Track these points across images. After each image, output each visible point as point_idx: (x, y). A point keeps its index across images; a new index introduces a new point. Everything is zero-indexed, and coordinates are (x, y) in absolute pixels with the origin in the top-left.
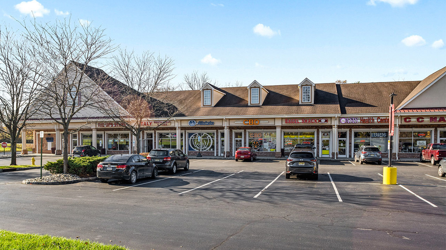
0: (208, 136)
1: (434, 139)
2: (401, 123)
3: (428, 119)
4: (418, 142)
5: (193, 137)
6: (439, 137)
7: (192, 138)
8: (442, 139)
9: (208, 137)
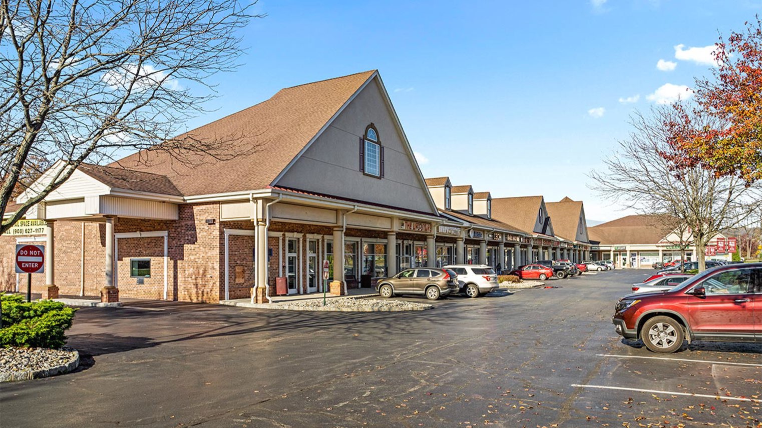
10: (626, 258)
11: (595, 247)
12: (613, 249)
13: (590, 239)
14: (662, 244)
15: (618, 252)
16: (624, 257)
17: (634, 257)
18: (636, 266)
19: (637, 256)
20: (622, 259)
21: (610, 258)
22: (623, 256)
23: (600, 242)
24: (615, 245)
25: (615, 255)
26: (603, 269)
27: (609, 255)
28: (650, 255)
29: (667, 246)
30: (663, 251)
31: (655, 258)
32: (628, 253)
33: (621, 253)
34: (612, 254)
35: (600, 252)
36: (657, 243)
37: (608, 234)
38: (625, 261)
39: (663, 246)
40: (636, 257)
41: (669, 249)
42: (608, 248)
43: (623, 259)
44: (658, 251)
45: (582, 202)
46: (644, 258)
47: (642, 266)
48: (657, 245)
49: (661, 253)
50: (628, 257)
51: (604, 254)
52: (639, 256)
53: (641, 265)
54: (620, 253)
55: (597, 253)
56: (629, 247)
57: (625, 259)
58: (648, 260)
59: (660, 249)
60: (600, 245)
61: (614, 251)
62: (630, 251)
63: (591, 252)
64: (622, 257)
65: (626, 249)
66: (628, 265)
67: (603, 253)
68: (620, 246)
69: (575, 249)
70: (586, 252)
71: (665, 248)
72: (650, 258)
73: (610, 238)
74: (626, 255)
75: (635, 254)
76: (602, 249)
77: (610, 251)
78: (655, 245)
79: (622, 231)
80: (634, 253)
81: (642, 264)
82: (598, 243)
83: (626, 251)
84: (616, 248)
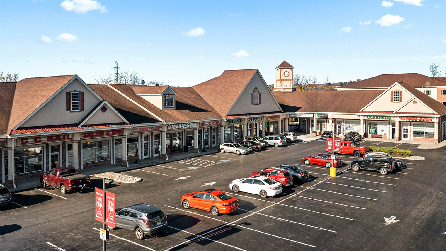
1: (45, 154)
2: (17, 145)
3: (45, 138)
4: (29, 160)
6: (50, 152)
8: (53, 154)
12: (316, 116)
14: (364, 114)
17: (339, 125)
23: (299, 108)
24: (317, 113)
26: (241, 153)
28: (354, 123)
29: (370, 116)
30: (364, 120)
34: (315, 121)
36: (358, 112)
39: (364, 116)
40: (342, 125)
41: (370, 119)
42: (311, 116)
44: (359, 120)
46: (350, 127)
48: (358, 114)
49: (363, 122)
52: (345, 124)
56: (330, 115)
58: (354, 129)
59: (361, 118)
62: (333, 119)
65: (329, 117)
71: (367, 118)
72: (354, 126)
74: (329, 122)
75: (340, 122)
76: (303, 116)
78: (356, 114)
83: (328, 119)
84: (319, 116)
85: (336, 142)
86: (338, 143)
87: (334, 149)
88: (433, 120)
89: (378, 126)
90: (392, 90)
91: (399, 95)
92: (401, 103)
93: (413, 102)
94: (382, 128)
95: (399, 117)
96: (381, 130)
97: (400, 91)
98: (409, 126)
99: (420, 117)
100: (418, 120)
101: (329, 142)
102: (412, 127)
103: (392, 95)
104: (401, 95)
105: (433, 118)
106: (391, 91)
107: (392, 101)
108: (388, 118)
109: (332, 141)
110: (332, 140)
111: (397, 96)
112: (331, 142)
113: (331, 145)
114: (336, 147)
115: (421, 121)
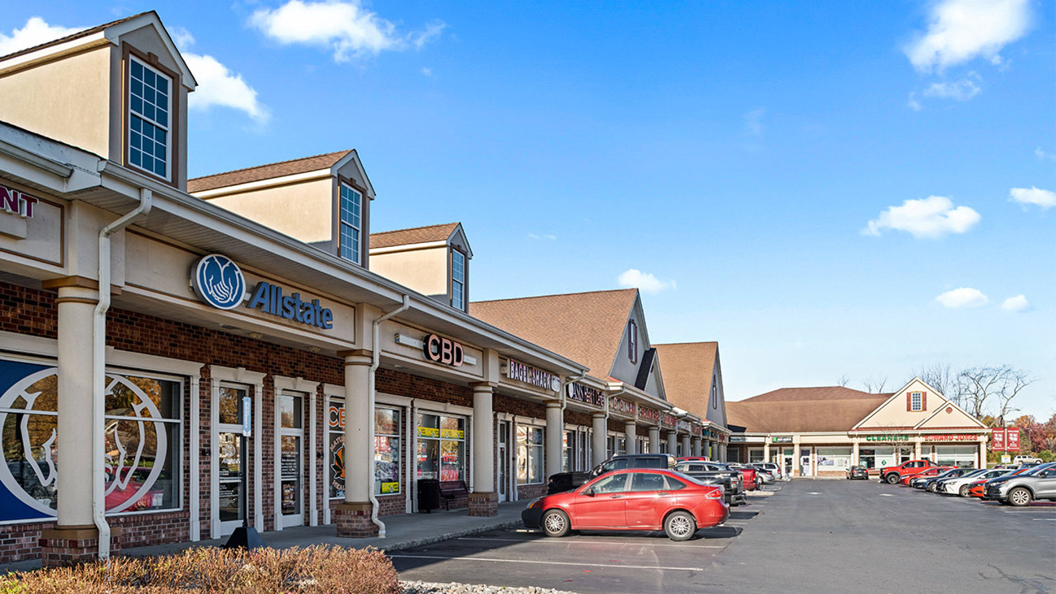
0: (139, 401)
5: (31, 399)
7: (20, 403)
9: (138, 408)
10: (791, 459)
11: (736, 438)
12: (769, 441)
13: (728, 423)
14: (861, 433)
15: (777, 448)
16: (788, 457)
17: (806, 457)
18: (808, 473)
19: (811, 455)
20: (783, 460)
21: (762, 459)
22: (785, 454)
23: (745, 428)
24: (773, 434)
25: (772, 453)
27: (762, 453)
28: (836, 452)
29: (869, 436)
30: (860, 444)
31: (845, 459)
32: (797, 449)
33: (783, 448)
34: (767, 450)
35: (744, 446)
36: (850, 430)
37: (758, 414)
38: (790, 464)
39: (860, 436)
40: (810, 457)
41: (871, 442)
42: (761, 440)
43: (787, 460)
44: (852, 445)
45: (715, 345)
46: (824, 459)
47: (820, 473)
48: (850, 433)
49: (856, 449)
50: (795, 457)
51: (751, 452)
52: (816, 454)
53: (818, 472)
54: (780, 449)
55: (738, 449)
56: (797, 439)
57: (789, 461)
58: (832, 464)
59: (856, 441)
60: (746, 434)
61: (771, 445)
62: (801, 445)
63: (730, 446)
64: (784, 457)
65: (794, 442)
66: (795, 471)
67: (750, 449)
68: (782, 436)
69: (706, 437)
70: (722, 447)
71: (864, 440)
72: (836, 459)
73: (762, 421)
74: (792, 452)
75: (809, 451)
76: (749, 440)
77: (763, 445)
78: (846, 433)
79: (782, 409)
80: (806, 450)
81: (819, 470)
82: (743, 430)
83: (793, 445)
84: (775, 440)
85: (1011, 435)
86: (1015, 435)
87: (1008, 445)
88: (980, 439)
89: (875, 456)
90: (909, 391)
91: (921, 399)
92: (924, 412)
93: (947, 410)
94: (884, 458)
95: (923, 435)
96: (882, 463)
97: (923, 393)
98: (931, 454)
99: (958, 434)
100: (954, 440)
101: (996, 435)
102: (936, 454)
103: (909, 400)
104: (925, 399)
105: (979, 436)
106: (908, 393)
107: (909, 410)
108: (904, 438)
109: (1004, 434)
110: (1003, 431)
111: (918, 402)
112: (1001, 435)
113: (1001, 439)
114: (1011, 442)
115: (960, 441)
